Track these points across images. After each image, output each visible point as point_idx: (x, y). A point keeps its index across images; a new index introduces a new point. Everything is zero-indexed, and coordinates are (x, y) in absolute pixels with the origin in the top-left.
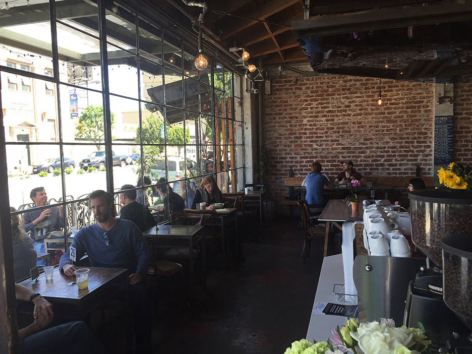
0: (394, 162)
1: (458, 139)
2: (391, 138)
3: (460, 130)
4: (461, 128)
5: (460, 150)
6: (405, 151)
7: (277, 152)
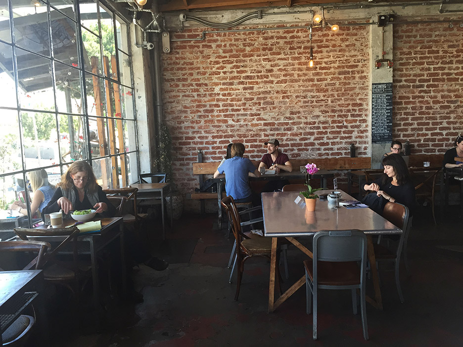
0: (325, 140)
1: (397, 111)
2: (322, 111)
3: (399, 101)
4: (401, 98)
5: (399, 125)
6: (338, 127)
7: (181, 131)
